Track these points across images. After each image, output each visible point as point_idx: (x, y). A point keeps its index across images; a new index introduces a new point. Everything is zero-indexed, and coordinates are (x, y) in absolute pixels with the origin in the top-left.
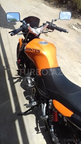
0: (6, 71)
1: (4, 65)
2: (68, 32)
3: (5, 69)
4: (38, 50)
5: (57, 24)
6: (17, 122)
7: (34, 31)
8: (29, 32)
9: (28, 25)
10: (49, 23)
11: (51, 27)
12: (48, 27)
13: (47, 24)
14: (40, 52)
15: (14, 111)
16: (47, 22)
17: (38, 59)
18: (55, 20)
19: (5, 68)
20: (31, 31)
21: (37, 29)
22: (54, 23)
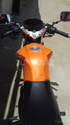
0: (17, 71)
3: (17, 70)
4: (24, 57)
13: (46, 27)
14: (25, 59)
19: (17, 68)
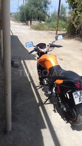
0: (31, 84)
1: (30, 80)
2: (62, 47)
4: (45, 58)
5: (56, 44)
6: (40, 108)
7: (43, 50)
8: (40, 52)
9: (38, 47)
10: (50, 44)
11: (52, 46)
12: (50, 47)
13: (50, 45)
15: (38, 102)
16: (49, 44)
17: (46, 63)
18: (54, 42)
19: (31, 82)
20: (41, 51)
21: (45, 49)
22: (54, 43)
